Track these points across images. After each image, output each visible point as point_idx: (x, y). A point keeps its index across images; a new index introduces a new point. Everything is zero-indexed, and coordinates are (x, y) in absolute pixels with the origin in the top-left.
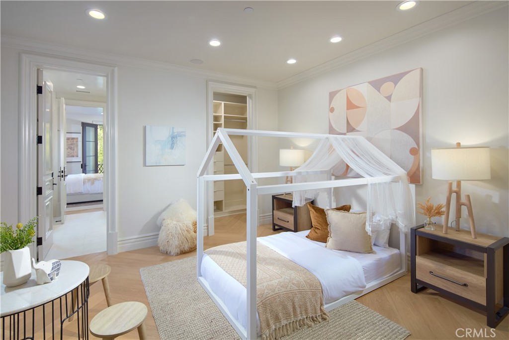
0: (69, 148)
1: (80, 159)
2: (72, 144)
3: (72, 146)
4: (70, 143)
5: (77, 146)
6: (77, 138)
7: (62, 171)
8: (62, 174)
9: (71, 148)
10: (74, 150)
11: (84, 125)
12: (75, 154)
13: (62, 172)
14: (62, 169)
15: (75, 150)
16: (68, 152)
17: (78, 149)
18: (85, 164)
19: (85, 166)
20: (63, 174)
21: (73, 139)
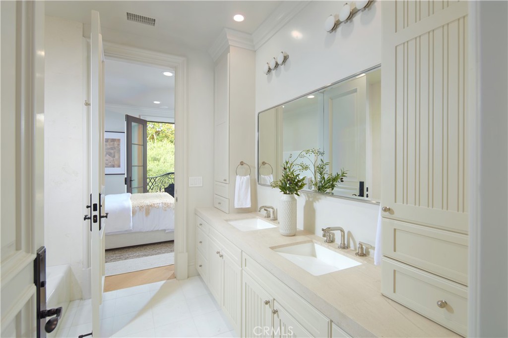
0: (107, 154)
1: (123, 169)
2: (112, 148)
3: (112, 151)
4: (109, 147)
5: (119, 150)
6: (119, 140)
7: (95, 205)
8: (94, 213)
9: (110, 154)
10: (114, 157)
11: (129, 119)
12: (116, 163)
13: (95, 209)
14: (95, 201)
15: (117, 157)
16: (107, 160)
17: (119, 157)
18: (131, 178)
19: (131, 181)
20: (97, 213)
21: (113, 140)
